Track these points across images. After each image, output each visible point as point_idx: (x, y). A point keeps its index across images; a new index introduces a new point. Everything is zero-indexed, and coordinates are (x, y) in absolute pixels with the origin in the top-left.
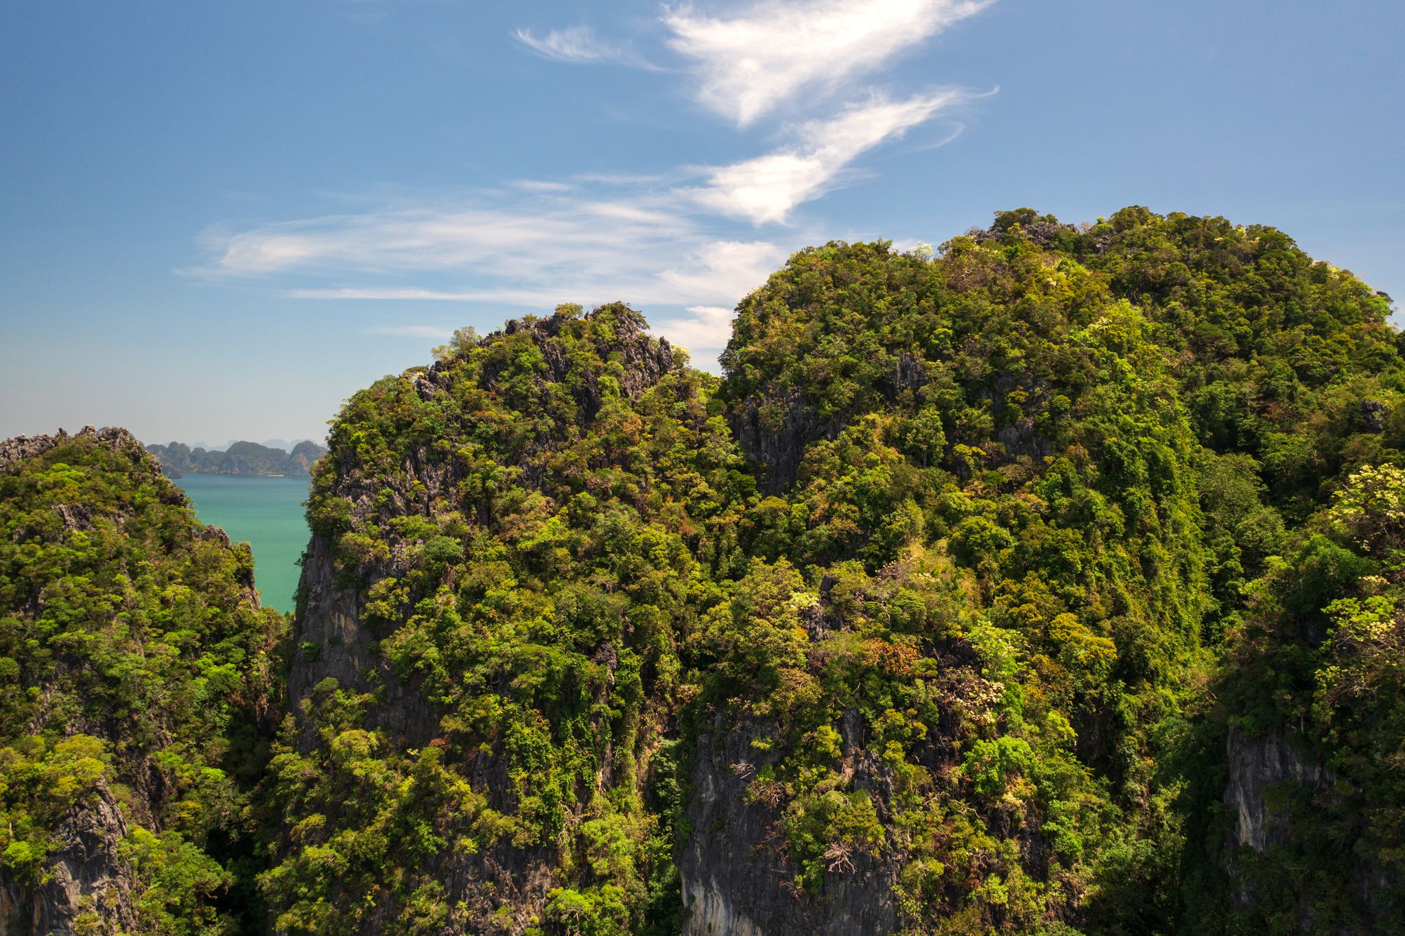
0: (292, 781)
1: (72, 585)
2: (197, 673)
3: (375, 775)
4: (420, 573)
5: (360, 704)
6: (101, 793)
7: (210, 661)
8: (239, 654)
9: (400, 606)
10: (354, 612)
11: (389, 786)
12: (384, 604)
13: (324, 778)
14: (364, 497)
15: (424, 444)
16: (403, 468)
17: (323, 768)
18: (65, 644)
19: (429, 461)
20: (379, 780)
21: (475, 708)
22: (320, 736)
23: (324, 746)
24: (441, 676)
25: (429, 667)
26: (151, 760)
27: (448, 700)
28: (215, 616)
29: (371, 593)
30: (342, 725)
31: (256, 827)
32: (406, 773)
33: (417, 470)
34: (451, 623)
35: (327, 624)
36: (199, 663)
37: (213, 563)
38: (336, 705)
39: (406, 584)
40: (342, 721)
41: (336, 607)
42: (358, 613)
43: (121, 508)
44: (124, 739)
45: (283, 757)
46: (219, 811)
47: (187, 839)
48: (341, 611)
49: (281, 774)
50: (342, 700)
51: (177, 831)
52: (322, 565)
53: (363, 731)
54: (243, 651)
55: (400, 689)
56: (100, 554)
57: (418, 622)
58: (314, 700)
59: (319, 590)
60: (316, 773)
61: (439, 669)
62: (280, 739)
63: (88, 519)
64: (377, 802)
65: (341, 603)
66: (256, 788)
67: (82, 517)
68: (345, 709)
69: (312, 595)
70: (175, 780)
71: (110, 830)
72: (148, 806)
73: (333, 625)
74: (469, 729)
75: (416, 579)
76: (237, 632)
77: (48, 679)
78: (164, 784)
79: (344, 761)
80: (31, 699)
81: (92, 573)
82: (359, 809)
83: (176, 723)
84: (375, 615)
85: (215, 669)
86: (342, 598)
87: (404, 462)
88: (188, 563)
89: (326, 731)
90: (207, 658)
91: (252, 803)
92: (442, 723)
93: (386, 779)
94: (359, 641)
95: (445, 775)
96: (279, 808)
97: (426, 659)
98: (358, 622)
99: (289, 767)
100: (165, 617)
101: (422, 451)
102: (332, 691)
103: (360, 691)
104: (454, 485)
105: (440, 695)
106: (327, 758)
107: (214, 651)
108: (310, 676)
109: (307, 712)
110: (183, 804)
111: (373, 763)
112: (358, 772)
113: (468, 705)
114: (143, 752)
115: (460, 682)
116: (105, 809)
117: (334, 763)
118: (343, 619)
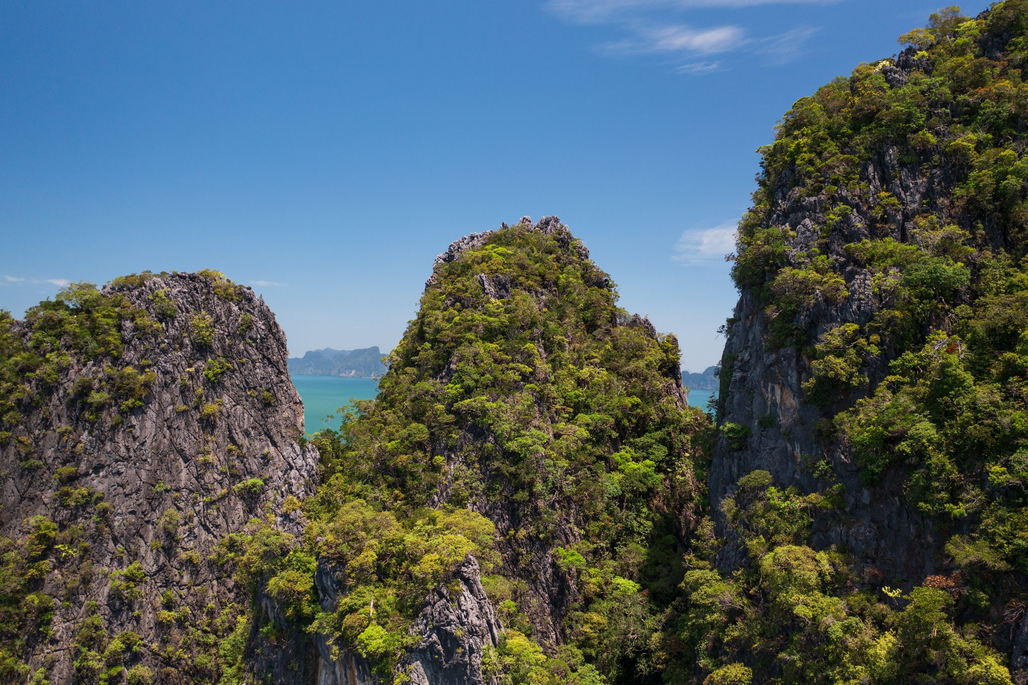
0: (709, 609)
1: (482, 351)
2: (612, 468)
3: (828, 620)
4: (897, 313)
5: (803, 510)
6: (467, 581)
7: (628, 455)
8: (661, 452)
9: (864, 365)
10: (793, 380)
11: (851, 642)
12: (840, 360)
13: (750, 612)
14: (807, 221)
15: (894, 143)
16: (864, 177)
17: (749, 597)
18: (471, 413)
19: (902, 165)
20: (836, 630)
21: (1015, 526)
22: (746, 551)
23: (752, 565)
24: (942, 469)
25: (921, 454)
26: (553, 556)
27: (959, 510)
28: (636, 406)
29: (819, 347)
30: (777, 538)
31: (666, 661)
32: (881, 626)
33: (885, 180)
34: (958, 382)
35: (757, 400)
36: (616, 456)
37: (636, 352)
38: (769, 508)
39: (875, 330)
40: (777, 531)
41: (769, 376)
42: (799, 380)
43: (545, 287)
44: (524, 527)
45: (697, 574)
46: (625, 633)
47: (588, 659)
48: (775, 381)
49: (694, 596)
50: (776, 502)
51: (579, 647)
52: (751, 326)
53: (809, 550)
54: (665, 449)
55: (866, 492)
56: (511, 320)
57: (894, 388)
58: (738, 500)
59: (746, 356)
60: (740, 602)
61: (937, 458)
62: (695, 549)
63: (507, 291)
64: (832, 664)
65: (775, 369)
66: (668, 611)
67: (502, 287)
68: (780, 515)
69: (737, 364)
70: (581, 585)
71: (472, 633)
72: (548, 610)
73: (765, 401)
74: (1002, 565)
75: (891, 321)
76: (660, 426)
77: (452, 449)
78: (569, 587)
79: (780, 590)
80: (435, 468)
81: (503, 341)
82: (803, 669)
83: (587, 519)
84: (825, 377)
85: (633, 465)
86: (777, 361)
87: (865, 169)
88: (608, 347)
89: (755, 544)
90: (626, 452)
91: (663, 630)
92: (950, 548)
93: (847, 629)
94: (802, 421)
95: (956, 640)
96: (693, 642)
97: (917, 439)
98: (800, 393)
99: (704, 589)
100: (577, 396)
101: (892, 154)
102: (764, 488)
103: (802, 491)
104: (946, 194)
105: (941, 502)
106: (756, 582)
107: (632, 445)
108: (735, 470)
109: (729, 516)
110: (586, 616)
111: (826, 601)
112: (800, 610)
113: (1001, 521)
114: (545, 545)
115: (981, 480)
116: (469, 602)
117: (765, 593)
118: (778, 392)
